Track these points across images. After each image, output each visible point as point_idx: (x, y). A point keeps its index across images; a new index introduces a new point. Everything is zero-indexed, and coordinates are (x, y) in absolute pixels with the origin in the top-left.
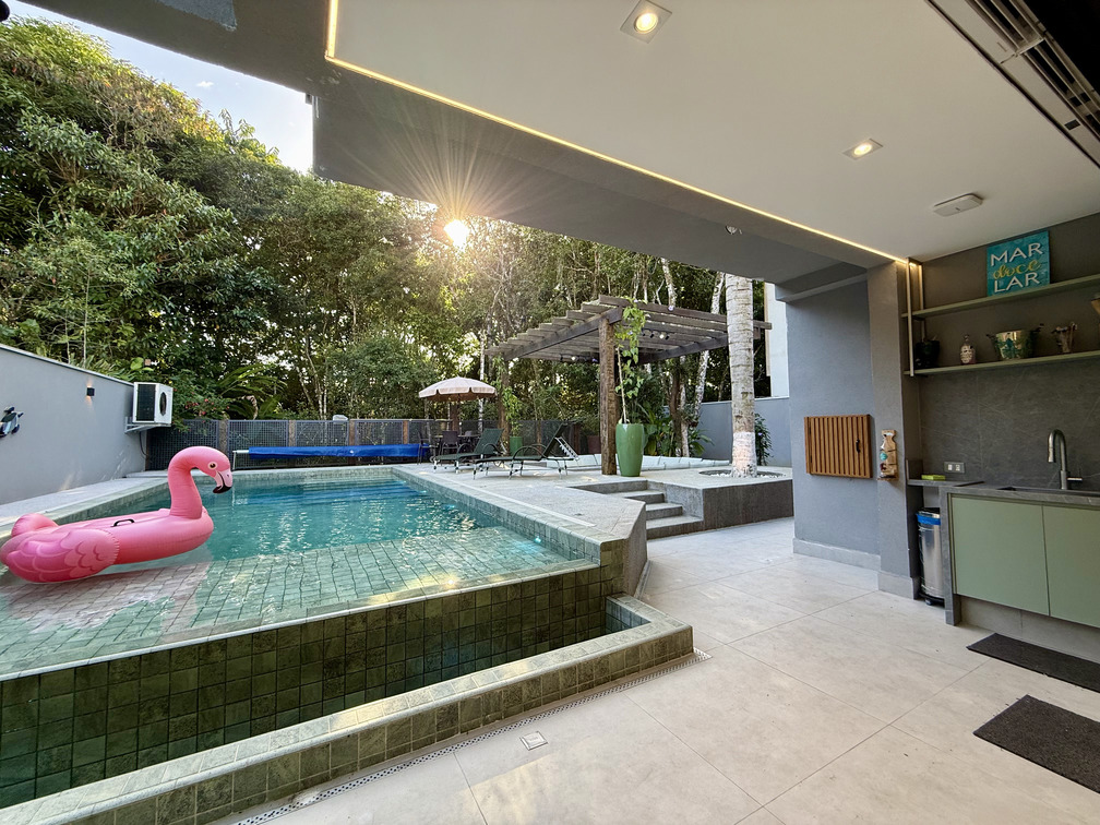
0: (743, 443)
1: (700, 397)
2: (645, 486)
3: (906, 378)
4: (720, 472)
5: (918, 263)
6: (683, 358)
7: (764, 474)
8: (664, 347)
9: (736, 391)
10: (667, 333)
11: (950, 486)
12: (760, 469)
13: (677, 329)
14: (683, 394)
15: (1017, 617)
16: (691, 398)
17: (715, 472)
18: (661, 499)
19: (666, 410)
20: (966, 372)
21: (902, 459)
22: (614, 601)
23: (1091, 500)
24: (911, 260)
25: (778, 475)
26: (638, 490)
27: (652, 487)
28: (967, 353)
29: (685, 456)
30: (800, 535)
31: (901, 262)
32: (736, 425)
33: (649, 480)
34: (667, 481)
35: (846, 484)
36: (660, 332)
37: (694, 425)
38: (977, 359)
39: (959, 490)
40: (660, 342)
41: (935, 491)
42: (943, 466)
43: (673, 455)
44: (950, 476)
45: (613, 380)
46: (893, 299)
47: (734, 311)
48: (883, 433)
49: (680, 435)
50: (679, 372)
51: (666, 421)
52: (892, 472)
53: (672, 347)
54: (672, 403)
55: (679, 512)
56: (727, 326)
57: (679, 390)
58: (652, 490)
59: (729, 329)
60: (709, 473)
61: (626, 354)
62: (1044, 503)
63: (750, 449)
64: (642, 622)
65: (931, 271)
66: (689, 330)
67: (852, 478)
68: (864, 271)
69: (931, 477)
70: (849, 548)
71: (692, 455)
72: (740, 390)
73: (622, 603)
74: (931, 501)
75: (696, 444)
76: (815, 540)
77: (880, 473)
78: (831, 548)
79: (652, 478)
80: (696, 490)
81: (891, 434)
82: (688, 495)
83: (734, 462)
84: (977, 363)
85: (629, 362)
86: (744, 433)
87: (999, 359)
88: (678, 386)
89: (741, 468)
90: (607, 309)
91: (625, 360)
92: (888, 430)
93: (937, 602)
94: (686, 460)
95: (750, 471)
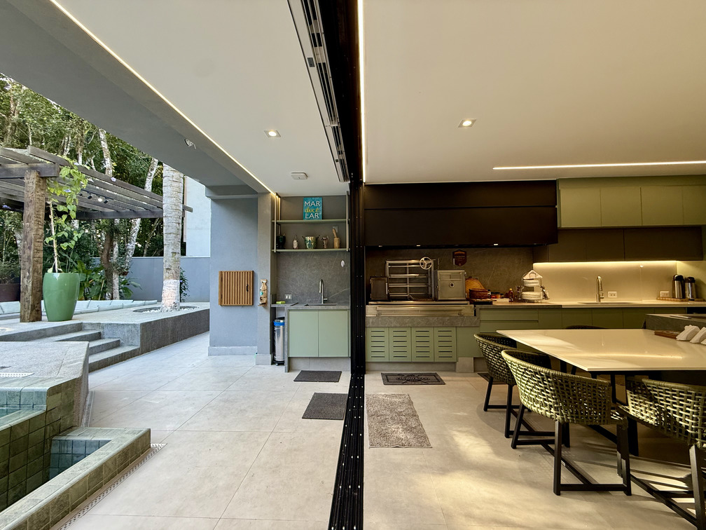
0: (170, 289)
1: (131, 253)
2: (80, 327)
3: (272, 252)
4: (150, 309)
5: (279, 197)
6: (117, 221)
7: (184, 308)
8: (100, 209)
9: (167, 251)
10: (106, 198)
11: (288, 306)
12: (183, 304)
13: (116, 197)
14: (116, 249)
15: (308, 360)
16: (123, 253)
17: (146, 310)
18: (98, 336)
19: (97, 261)
20: (294, 252)
21: (269, 294)
22: (64, 438)
23: (331, 307)
24: (277, 194)
25: (194, 308)
26: (70, 332)
27: (88, 327)
28: (295, 244)
29: (115, 298)
30: (213, 344)
31: (273, 194)
32: (166, 274)
33: (84, 322)
34: (105, 321)
35: (239, 310)
36: (99, 196)
37: (125, 274)
38: (299, 247)
39: (292, 308)
40: (99, 204)
41: (282, 309)
42: (284, 297)
43: (103, 298)
44: (287, 301)
45: (41, 232)
46: (269, 212)
47: (169, 195)
48: (262, 281)
49: (111, 281)
50: (113, 232)
51: (96, 270)
52: (265, 301)
53: (107, 210)
54: (104, 256)
55: (117, 345)
56: (162, 205)
57: (112, 246)
58: (87, 330)
59: (164, 207)
60: (141, 311)
61: (61, 208)
62: (319, 310)
63: (176, 291)
64: (99, 445)
65: (284, 202)
66: (127, 200)
67: (243, 306)
68: (257, 193)
69: (280, 303)
70: (240, 346)
71: (122, 298)
72: (171, 251)
73: (74, 436)
74: (280, 314)
75: (126, 289)
76: (221, 345)
77: (258, 302)
78: (230, 348)
79: (86, 320)
80: (134, 325)
81: (265, 282)
82: (125, 330)
83: (163, 302)
84: (299, 249)
85: (64, 217)
86: (172, 281)
87: (306, 248)
88: (111, 241)
89: (169, 304)
90: (38, 162)
91: (59, 214)
92: (263, 279)
93: (281, 363)
94: (118, 302)
95: (175, 307)
